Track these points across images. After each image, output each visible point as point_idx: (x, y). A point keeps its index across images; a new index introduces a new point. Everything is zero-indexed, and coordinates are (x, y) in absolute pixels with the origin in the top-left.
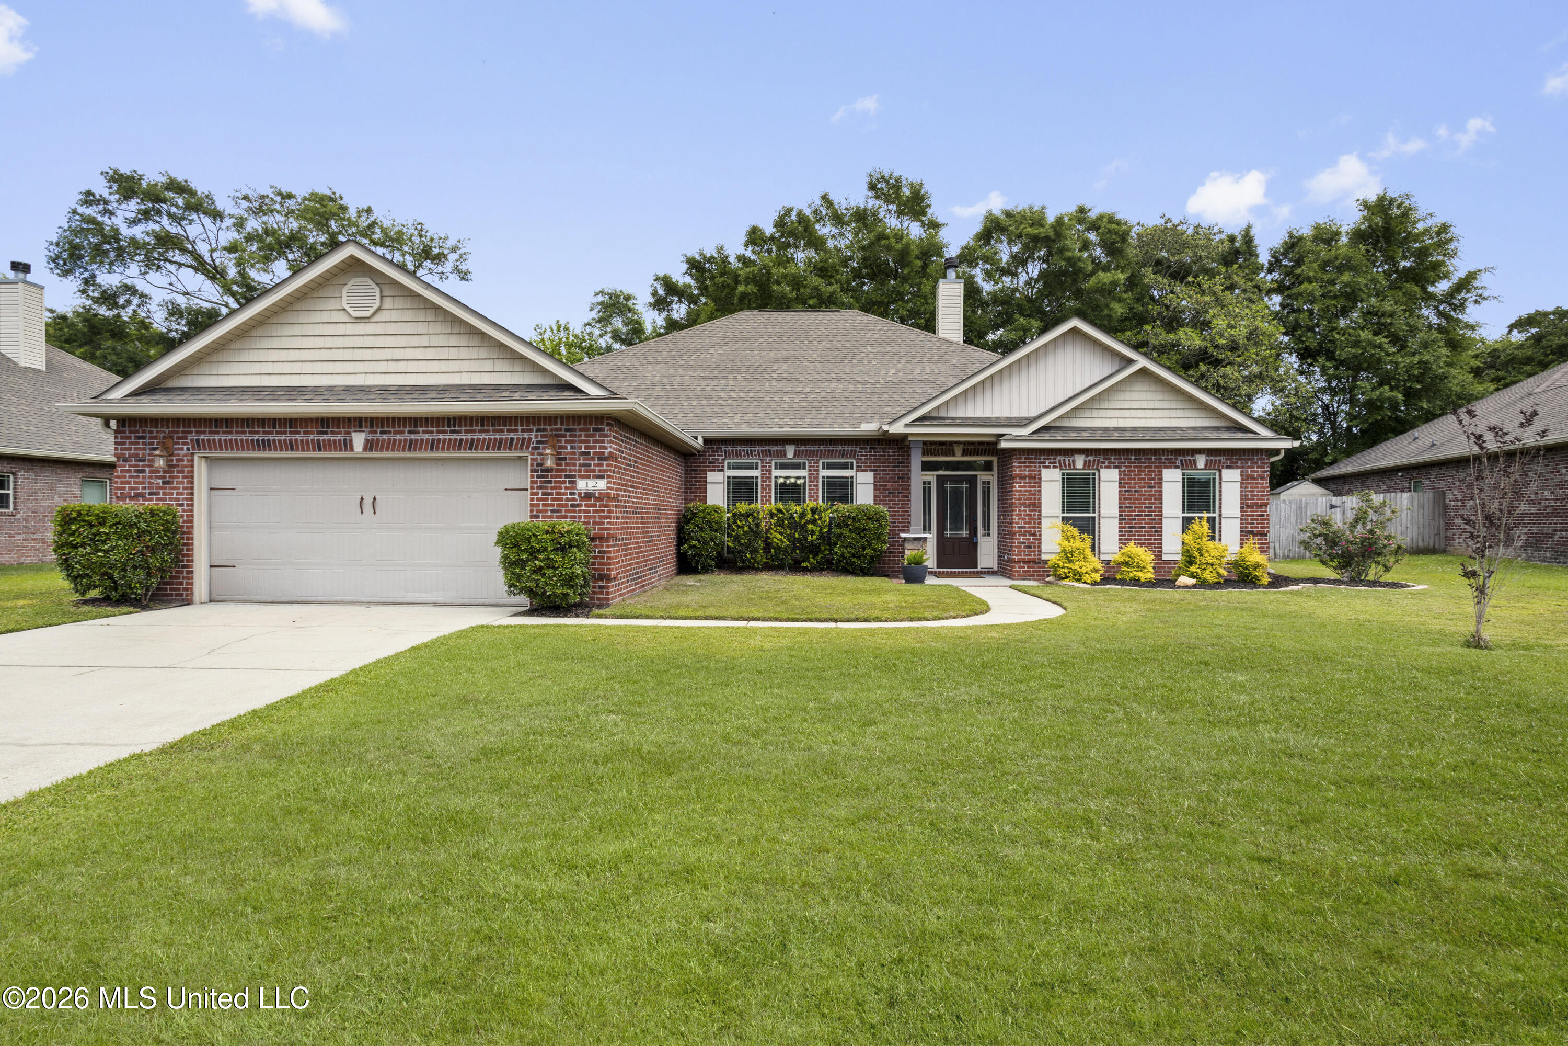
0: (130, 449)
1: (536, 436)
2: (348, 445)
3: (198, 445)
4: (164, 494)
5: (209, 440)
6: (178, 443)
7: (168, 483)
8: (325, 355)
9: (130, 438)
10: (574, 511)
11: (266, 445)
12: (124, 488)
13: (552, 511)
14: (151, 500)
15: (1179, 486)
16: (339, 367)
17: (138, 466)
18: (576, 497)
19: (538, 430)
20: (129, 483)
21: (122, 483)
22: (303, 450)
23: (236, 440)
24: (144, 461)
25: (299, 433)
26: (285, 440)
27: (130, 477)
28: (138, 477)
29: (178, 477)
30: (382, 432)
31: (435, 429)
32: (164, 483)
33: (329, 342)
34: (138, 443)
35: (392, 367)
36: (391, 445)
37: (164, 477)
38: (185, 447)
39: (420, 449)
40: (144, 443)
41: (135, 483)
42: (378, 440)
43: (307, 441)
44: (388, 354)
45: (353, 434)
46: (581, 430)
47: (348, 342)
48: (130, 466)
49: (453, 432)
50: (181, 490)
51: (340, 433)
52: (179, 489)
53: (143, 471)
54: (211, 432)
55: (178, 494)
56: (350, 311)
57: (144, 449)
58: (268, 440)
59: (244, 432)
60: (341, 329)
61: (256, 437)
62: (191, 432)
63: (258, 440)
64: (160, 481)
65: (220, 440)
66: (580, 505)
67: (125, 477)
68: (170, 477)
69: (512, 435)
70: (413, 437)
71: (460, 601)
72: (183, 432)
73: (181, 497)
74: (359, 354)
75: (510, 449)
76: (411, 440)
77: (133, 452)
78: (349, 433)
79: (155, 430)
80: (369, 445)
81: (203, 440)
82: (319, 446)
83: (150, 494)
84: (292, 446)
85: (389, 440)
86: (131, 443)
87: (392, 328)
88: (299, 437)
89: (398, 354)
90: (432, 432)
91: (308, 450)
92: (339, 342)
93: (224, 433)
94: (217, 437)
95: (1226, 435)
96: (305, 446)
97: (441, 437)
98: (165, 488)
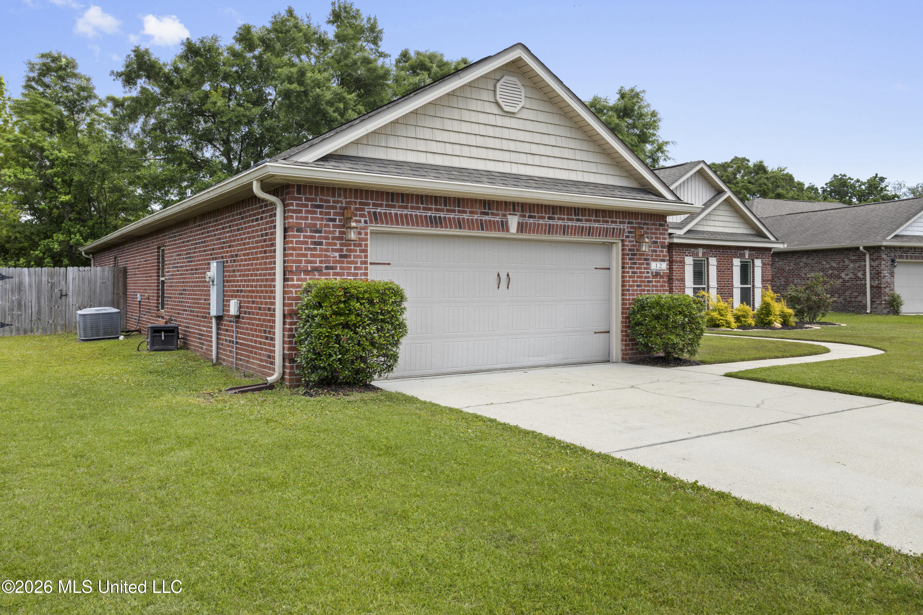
0: (306, 218)
1: (628, 227)
2: (504, 226)
3: (376, 218)
4: (342, 268)
5: (385, 213)
6: (356, 215)
7: (346, 256)
8: (480, 141)
9: (306, 206)
10: (649, 286)
11: (436, 222)
12: (300, 262)
13: (638, 286)
14: (328, 274)
15: (739, 268)
16: (491, 154)
17: (313, 237)
18: (650, 275)
19: (629, 223)
20: (305, 255)
21: (298, 255)
22: (469, 229)
23: (411, 215)
24: (320, 232)
25: (465, 212)
26: (454, 218)
27: (307, 249)
28: (315, 249)
29: (356, 251)
30: (530, 217)
31: (566, 217)
32: (341, 256)
33: (482, 130)
34: (316, 213)
35: (530, 159)
36: (536, 229)
37: (341, 250)
38: (363, 220)
39: (556, 233)
40: (321, 213)
41: (313, 256)
42: (527, 223)
43: (472, 220)
44: (526, 148)
45: (509, 217)
46: (653, 225)
47: (498, 132)
48: (305, 237)
49: (578, 220)
50: (359, 265)
51: (497, 215)
52: (356, 263)
53: (320, 244)
54: (387, 206)
55: (355, 268)
56: (502, 104)
57: (322, 219)
58: (440, 217)
59: (418, 208)
60: (492, 120)
61: (429, 214)
62: (368, 204)
63: (430, 217)
64: (337, 254)
65: (396, 214)
66: (651, 282)
67: (301, 249)
68: (348, 250)
69: (613, 226)
70: (551, 222)
71: (565, 361)
72: (360, 203)
73: (359, 272)
74: (506, 145)
75: (606, 236)
76: (550, 225)
77: (309, 221)
78: (505, 215)
79: (332, 199)
80: (521, 228)
81: (380, 213)
82: (482, 226)
83: (327, 268)
84: (460, 224)
85: (535, 223)
86: (307, 212)
87: (530, 126)
88: (466, 216)
89: (535, 149)
90: (564, 219)
91: (474, 229)
92: (490, 131)
93: (400, 207)
94: (393, 212)
95: (752, 238)
96: (471, 225)
97: (570, 223)
98: (342, 262)
